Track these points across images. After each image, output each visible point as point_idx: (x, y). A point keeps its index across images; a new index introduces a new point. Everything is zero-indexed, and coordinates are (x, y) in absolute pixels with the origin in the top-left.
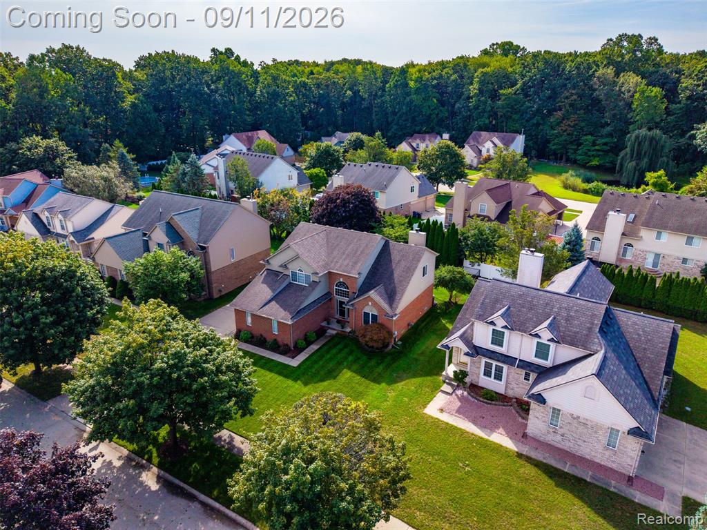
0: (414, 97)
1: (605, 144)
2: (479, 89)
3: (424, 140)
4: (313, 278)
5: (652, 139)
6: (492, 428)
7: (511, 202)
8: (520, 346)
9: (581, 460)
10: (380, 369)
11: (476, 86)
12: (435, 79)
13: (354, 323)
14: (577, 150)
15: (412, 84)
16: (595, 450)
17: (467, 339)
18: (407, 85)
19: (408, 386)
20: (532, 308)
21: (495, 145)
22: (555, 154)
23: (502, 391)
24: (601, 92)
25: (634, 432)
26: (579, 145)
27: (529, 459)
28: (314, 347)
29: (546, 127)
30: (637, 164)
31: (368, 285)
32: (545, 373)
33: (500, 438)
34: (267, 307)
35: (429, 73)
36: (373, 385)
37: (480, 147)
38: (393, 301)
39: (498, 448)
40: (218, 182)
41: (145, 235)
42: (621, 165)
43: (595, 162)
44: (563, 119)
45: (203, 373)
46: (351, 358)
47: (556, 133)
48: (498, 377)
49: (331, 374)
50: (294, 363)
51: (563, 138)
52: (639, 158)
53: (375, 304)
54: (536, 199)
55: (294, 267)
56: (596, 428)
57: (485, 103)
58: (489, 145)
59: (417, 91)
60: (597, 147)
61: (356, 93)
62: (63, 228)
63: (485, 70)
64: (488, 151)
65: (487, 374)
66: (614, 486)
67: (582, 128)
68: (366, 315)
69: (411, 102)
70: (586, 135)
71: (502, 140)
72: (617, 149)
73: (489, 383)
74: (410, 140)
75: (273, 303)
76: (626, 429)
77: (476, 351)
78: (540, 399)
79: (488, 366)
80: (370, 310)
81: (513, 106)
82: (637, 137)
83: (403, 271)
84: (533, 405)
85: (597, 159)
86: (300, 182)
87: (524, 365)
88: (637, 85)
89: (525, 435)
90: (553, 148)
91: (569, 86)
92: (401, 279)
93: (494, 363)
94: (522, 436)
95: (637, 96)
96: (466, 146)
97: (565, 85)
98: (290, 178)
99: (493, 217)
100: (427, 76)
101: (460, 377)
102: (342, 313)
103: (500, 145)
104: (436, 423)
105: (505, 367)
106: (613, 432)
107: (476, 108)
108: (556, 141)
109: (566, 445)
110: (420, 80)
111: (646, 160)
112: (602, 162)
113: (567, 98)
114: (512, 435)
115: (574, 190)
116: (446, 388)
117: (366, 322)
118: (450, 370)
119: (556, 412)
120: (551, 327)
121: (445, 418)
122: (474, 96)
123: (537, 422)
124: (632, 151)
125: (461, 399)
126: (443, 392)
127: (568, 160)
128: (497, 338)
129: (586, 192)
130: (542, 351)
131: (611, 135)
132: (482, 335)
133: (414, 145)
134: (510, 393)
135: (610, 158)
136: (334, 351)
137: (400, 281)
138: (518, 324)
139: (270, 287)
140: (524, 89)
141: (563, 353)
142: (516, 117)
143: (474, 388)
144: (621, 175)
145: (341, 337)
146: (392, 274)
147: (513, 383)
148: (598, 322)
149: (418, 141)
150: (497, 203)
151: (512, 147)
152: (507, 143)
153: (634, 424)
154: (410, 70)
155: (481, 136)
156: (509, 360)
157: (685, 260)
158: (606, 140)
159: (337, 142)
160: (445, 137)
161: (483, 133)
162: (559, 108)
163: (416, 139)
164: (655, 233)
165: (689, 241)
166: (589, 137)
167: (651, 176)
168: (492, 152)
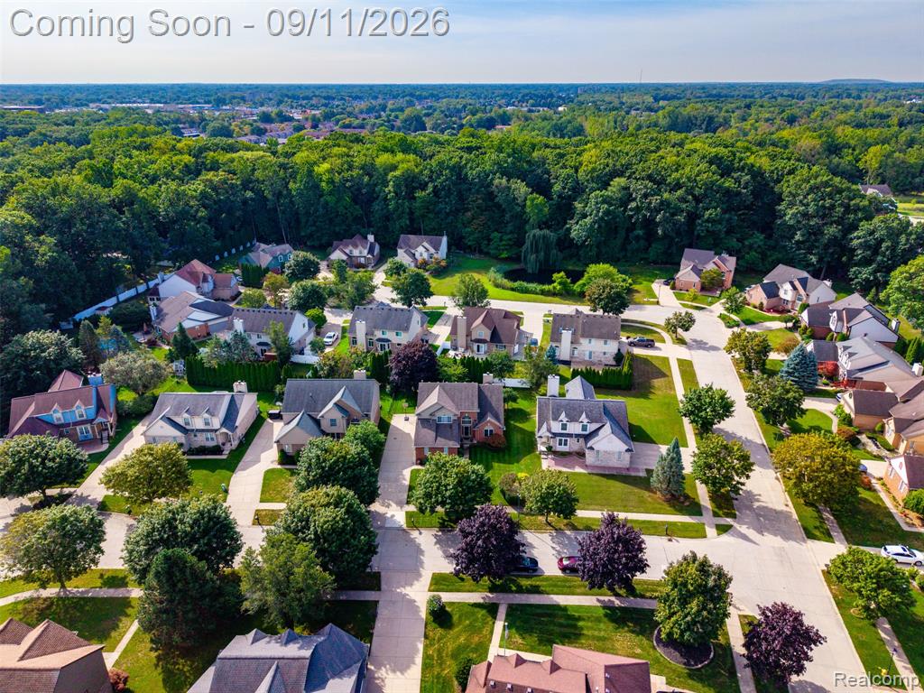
0: (329, 198)
1: (510, 240)
2: (395, 192)
3: (356, 246)
4: (452, 419)
5: (544, 237)
6: (574, 468)
7: (495, 327)
8: (575, 428)
9: (610, 468)
10: (507, 457)
11: (390, 188)
12: (347, 181)
13: (480, 436)
14: (488, 245)
15: (323, 185)
16: (614, 463)
17: (549, 430)
18: (317, 186)
19: (527, 460)
20: (575, 409)
21: (427, 250)
22: (470, 247)
23: (568, 450)
24: (500, 199)
25: (628, 450)
26: (490, 240)
27: (593, 474)
29: (460, 225)
30: (537, 257)
31: (481, 416)
32: (587, 437)
33: (578, 470)
34: (437, 441)
35: (339, 174)
36: (511, 466)
37: (413, 251)
38: (499, 418)
39: (580, 474)
41: (311, 416)
42: (525, 256)
43: (504, 255)
44: (473, 219)
46: (490, 457)
47: (471, 234)
48: (566, 444)
51: (476, 235)
52: (537, 252)
53: (491, 424)
55: (439, 414)
56: (613, 453)
57: (402, 205)
58: (421, 249)
59: (330, 193)
60: (504, 243)
61: (259, 193)
62: (207, 424)
63: (397, 173)
64: (421, 255)
65: (560, 444)
66: (624, 473)
67: (489, 227)
68: (486, 431)
69: (327, 203)
70: (493, 232)
71: (431, 243)
72: (520, 242)
73: (563, 448)
74: (341, 247)
75: (439, 438)
76: (624, 450)
77: (555, 435)
78: (591, 448)
79: (560, 440)
80: (489, 428)
81: (428, 206)
82: (534, 236)
83: (496, 401)
84: (587, 451)
85: (505, 252)
86: (310, 326)
87: (577, 436)
88: (527, 194)
89: (586, 466)
90: (469, 243)
91: (473, 190)
92: (497, 406)
93: (563, 439)
94: (586, 467)
95: (528, 203)
96: (400, 251)
97: (470, 189)
98: (304, 326)
99: (488, 340)
100: (337, 178)
101: (549, 450)
102: (467, 433)
103: (432, 250)
104: (550, 472)
105: (568, 439)
106: (620, 453)
107: (396, 210)
108: (471, 238)
109: (603, 464)
110: (331, 181)
111: (542, 254)
112: (509, 254)
113: (473, 201)
114: (582, 467)
115: (503, 288)
116: (543, 456)
117: (486, 435)
118: (542, 447)
119: (598, 452)
120: (587, 416)
121: (553, 469)
122: (393, 198)
123: (590, 458)
124: (532, 245)
125: (552, 459)
126: (543, 459)
127: (481, 252)
128: (564, 427)
129: (513, 289)
130: (584, 428)
131: (511, 232)
132: (556, 427)
133: (347, 251)
134: (572, 450)
135: (515, 251)
136: (478, 456)
137: (498, 408)
138: (573, 419)
140: (436, 191)
141: (594, 426)
142: (431, 216)
143: (555, 453)
144: (526, 264)
146: (491, 404)
147: (573, 445)
148: (602, 410)
149: (351, 248)
150: (490, 330)
151: (440, 249)
152: (437, 248)
153: (627, 447)
154: (316, 168)
155: (409, 239)
156: (570, 435)
157: (605, 353)
158: (509, 236)
159: (271, 258)
160: (371, 238)
161: (411, 236)
162: (467, 210)
163: (347, 245)
164: (587, 340)
165: (605, 343)
166: (496, 234)
167: (555, 276)
168: (425, 256)
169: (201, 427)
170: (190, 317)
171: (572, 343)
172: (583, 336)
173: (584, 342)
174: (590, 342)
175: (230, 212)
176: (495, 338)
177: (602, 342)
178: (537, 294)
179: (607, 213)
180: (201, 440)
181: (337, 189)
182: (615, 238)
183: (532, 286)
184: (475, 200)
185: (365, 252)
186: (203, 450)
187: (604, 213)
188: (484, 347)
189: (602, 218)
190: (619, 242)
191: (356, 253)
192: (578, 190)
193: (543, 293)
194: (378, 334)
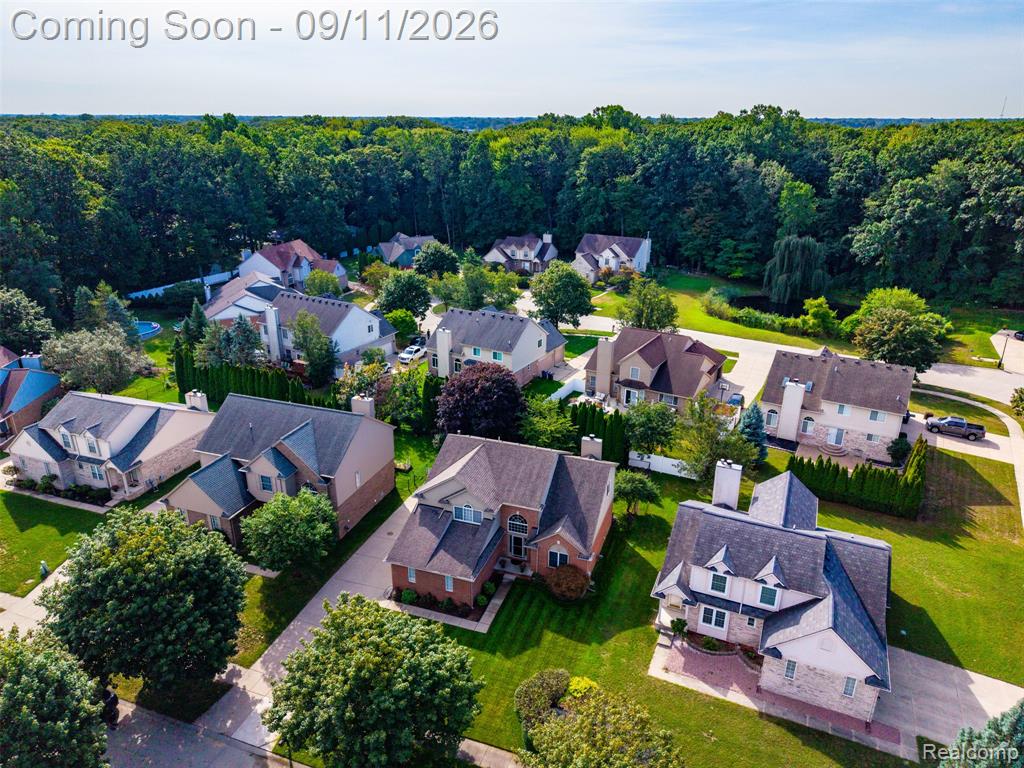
0: (501, 181)
1: (749, 251)
2: (588, 176)
3: (521, 245)
4: (484, 515)
5: (805, 247)
6: (723, 684)
7: (666, 363)
8: (744, 591)
9: (820, 711)
10: (581, 623)
11: (583, 170)
12: (527, 159)
13: (537, 564)
14: (715, 257)
15: (496, 164)
16: (832, 700)
17: (683, 584)
18: (489, 166)
19: (620, 641)
20: (752, 547)
21: (617, 255)
22: (687, 259)
23: (723, 637)
24: (741, 187)
25: (870, 681)
26: (718, 250)
27: (769, 717)
28: (497, 602)
29: (675, 226)
30: (789, 278)
31: (550, 519)
32: (775, 620)
33: (737, 697)
34: (435, 558)
35: (519, 150)
36: (581, 646)
37: (596, 257)
38: (586, 536)
39: (737, 710)
41: (238, 464)
42: (770, 277)
43: (738, 274)
44: (697, 218)
45: (440, 683)
46: (545, 613)
47: (691, 236)
48: (720, 623)
49: (529, 640)
50: (482, 627)
51: (698, 242)
52: (790, 270)
53: (565, 543)
54: (694, 357)
55: (458, 502)
56: (831, 678)
57: (597, 194)
58: (607, 254)
59: (505, 176)
60: (739, 255)
61: (417, 173)
62: (92, 449)
63: (595, 149)
64: (607, 262)
65: (707, 620)
67: (719, 230)
68: (553, 555)
69: (498, 189)
70: (725, 238)
71: (624, 247)
72: (764, 256)
73: (711, 630)
74: (502, 246)
75: (442, 552)
76: (863, 677)
77: (695, 597)
78: (775, 653)
79: (708, 613)
80: (558, 549)
81: (633, 199)
82: (787, 245)
83: (589, 496)
84: (768, 658)
85: (740, 269)
86: (383, 333)
87: (750, 611)
88: (784, 180)
89: (759, 689)
90: (686, 253)
91: (701, 175)
92: (588, 506)
93: (715, 610)
94: (757, 692)
95: (784, 193)
96: (579, 255)
97: (696, 174)
98: (370, 329)
99: (648, 383)
100: (516, 154)
101: (679, 627)
102: (518, 551)
103: (624, 257)
104: (666, 686)
105: (727, 613)
106: (850, 681)
107: (586, 199)
108: (689, 245)
109: (802, 697)
110: (506, 160)
111: (797, 273)
112: (746, 272)
113: (699, 191)
114: (747, 691)
115: (721, 318)
116: (662, 639)
117: (553, 562)
118: (665, 618)
119: (791, 665)
120: (778, 570)
121: (673, 679)
122: (583, 184)
123: (770, 674)
124: (782, 261)
125: (683, 651)
126: (661, 645)
127: (704, 268)
128: (719, 583)
129: (735, 320)
130: (768, 596)
131: (754, 239)
132: (701, 581)
133: (508, 252)
134: (733, 639)
135: (754, 268)
136: (522, 605)
137: (588, 510)
138: (741, 568)
139: (433, 530)
140: (647, 179)
141: (788, 598)
142: (636, 212)
143: (693, 637)
144: (771, 289)
145: (522, 583)
147: (738, 629)
148: (821, 561)
149: (513, 247)
150: (653, 367)
151: (635, 260)
152: (631, 254)
153: (870, 673)
154: (492, 144)
155: (596, 240)
156: (732, 606)
157: (870, 437)
158: (749, 246)
159: (403, 251)
160: (548, 238)
161: (599, 236)
162: (691, 203)
163: (509, 244)
164: (836, 407)
165: (874, 416)
166: (729, 241)
167: (810, 304)
168: (613, 264)
169: (84, 452)
170: (240, 303)
171: (803, 407)
172: (828, 397)
173: (829, 409)
174: (841, 411)
175: (380, 195)
176: (661, 382)
177: (866, 413)
178: (774, 329)
179: (920, 212)
180: (86, 476)
181: (512, 169)
182: (930, 259)
183: (766, 317)
184: (703, 189)
185: (532, 255)
186: (84, 493)
187: (915, 214)
188: (637, 395)
189: (909, 224)
190: (938, 263)
191: (520, 255)
192: (873, 180)
193: (784, 329)
194: (468, 353)
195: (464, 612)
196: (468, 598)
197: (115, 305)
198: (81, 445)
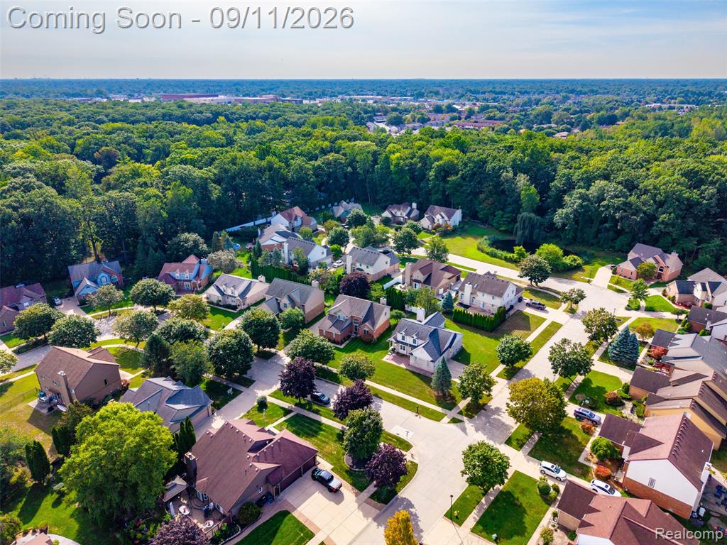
0: (394, 176)
1: (508, 217)
2: (435, 176)
3: (399, 209)
4: (346, 318)
6: (400, 363)
7: (431, 274)
8: (409, 340)
9: (422, 370)
10: (370, 348)
11: (433, 173)
12: (407, 166)
13: (360, 334)
14: (493, 219)
15: (392, 167)
16: (424, 367)
17: (395, 338)
18: (389, 168)
19: (378, 353)
21: (443, 217)
22: (481, 219)
23: (404, 353)
24: (505, 187)
26: (495, 216)
27: (408, 370)
28: (347, 342)
30: (523, 233)
31: (365, 321)
32: (415, 347)
33: (403, 366)
34: (331, 328)
36: (367, 353)
37: (434, 217)
38: (374, 326)
39: (401, 368)
40: (283, 255)
41: (277, 300)
42: (516, 231)
44: (485, 200)
45: (325, 348)
46: (360, 345)
47: (482, 208)
48: (404, 349)
49: (354, 350)
50: (342, 347)
51: (485, 211)
52: (524, 229)
53: (368, 327)
54: (442, 272)
55: (339, 314)
56: (424, 361)
57: (439, 185)
58: (438, 217)
59: (396, 172)
60: (504, 219)
61: (355, 169)
62: (232, 293)
63: (441, 162)
64: (438, 221)
65: (401, 349)
66: (427, 375)
67: (496, 206)
68: (365, 331)
69: (392, 179)
70: (498, 210)
71: (446, 213)
72: (514, 221)
73: (402, 351)
74: (391, 209)
75: (333, 327)
77: (398, 342)
78: (412, 354)
79: (401, 346)
80: (366, 329)
81: (458, 186)
82: (523, 217)
83: (378, 315)
84: (411, 356)
85: (504, 226)
86: (328, 254)
87: (411, 345)
88: (525, 185)
90: (481, 216)
91: (488, 179)
92: (377, 317)
93: (403, 346)
94: (408, 365)
95: (523, 192)
96: (426, 216)
98: (323, 253)
99: (422, 281)
100: (402, 163)
101: (393, 350)
102: (356, 330)
103: (446, 218)
104: (385, 362)
105: (406, 346)
106: (428, 361)
107: (434, 186)
108: (482, 212)
109: (418, 366)
110: (397, 165)
111: (527, 231)
112: (507, 228)
113: (487, 187)
114: (405, 365)
115: (481, 251)
116: (390, 353)
117: (365, 333)
118: (391, 348)
119: (416, 357)
120: (417, 335)
121: (388, 361)
122: (433, 179)
123: (411, 361)
124: (521, 224)
125: (393, 356)
126: (388, 355)
127: (489, 224)
128: (403, 338)
129: (487, 253)
130: (414, 341)
131: (510, 212)
132: (399, 337)
133: (393, 212)
134: (406, 354)
135: (511, 226)
136: (354, 343)
137: (376, 319)
138: (408, 334)
139: (331, 321)
140: (463, 178)
141: (418, 342)
142: (458, 194)
143: (398, 353)
144: (516, 237)
145: (356, 338)
146: (374, 315)
147: (408, 351)
149: (396, 210)
150: (424, 275)
151: (453, 218)
152: (450, 217)
153: (432, 359)
154: (391, 156)
155: (435, 209)
156: (406, 344)
157: (493, 305)
158: (509, 215)
159: (343, 211)
160: (414, 205)
161: (437, 207)
162: (481, 192)
163: (394, 208)
165: (493, 298)
166: (501, 212)
167: (516, 249)
168: (441, 222)
169: (230, 294)
170: (273, 238)
171: (471, 294)
172: (479, 290)
173: (479, 294)
174: (483, 295)
175: (336, 179)
177: (491, 297)
178: (502, 259)
180: (230, 301)
181: (400, 170)
182: (591, 227)
183: (499, 252)
184: (488, 186)
185: (404, 214)
186: (229, 306)
188: (419, 286)
189: (576, 210)
191: (398, 214)
194: (358, 266)
195: (338, 343)
196: (339, 340)
197: (228, 240)
198: (229, 292)
